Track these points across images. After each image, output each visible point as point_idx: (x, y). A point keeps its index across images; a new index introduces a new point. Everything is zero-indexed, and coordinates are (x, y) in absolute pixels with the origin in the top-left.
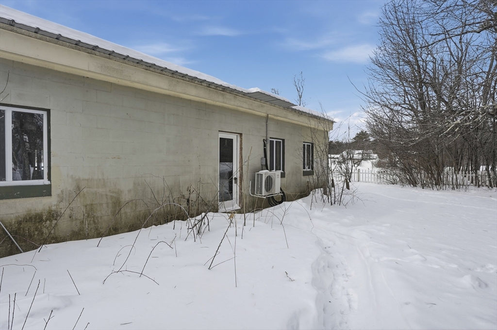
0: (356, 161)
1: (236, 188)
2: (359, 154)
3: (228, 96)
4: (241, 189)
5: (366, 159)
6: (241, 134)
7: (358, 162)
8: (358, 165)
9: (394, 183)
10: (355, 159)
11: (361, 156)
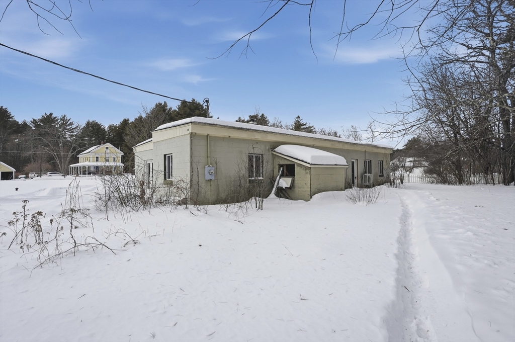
0: (409, 169)
1: (355, 181)
2: (411, 161)
3: (355, 146)
4: (357, 181)
5: (417, 167)
6: (357, 160)
7: (410, 170)
8: (410, 172)
9: (433, 182)
10: (407, 167)
11: (412, 164)
